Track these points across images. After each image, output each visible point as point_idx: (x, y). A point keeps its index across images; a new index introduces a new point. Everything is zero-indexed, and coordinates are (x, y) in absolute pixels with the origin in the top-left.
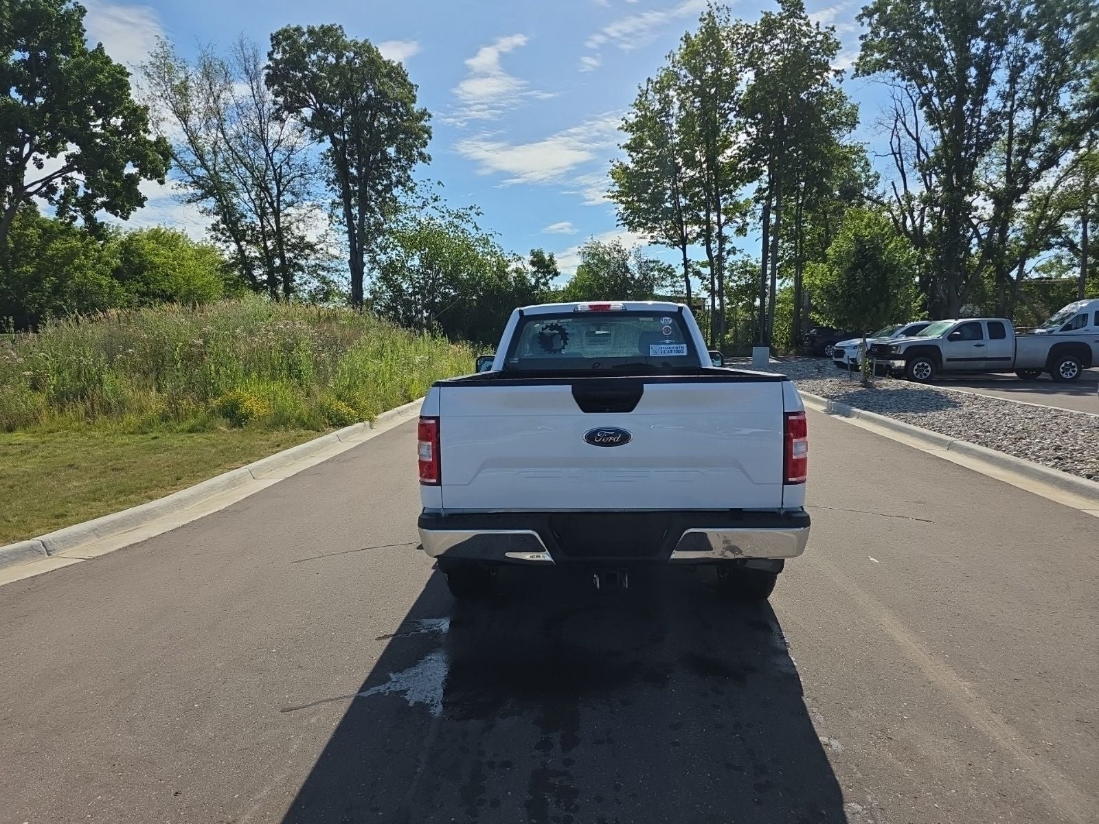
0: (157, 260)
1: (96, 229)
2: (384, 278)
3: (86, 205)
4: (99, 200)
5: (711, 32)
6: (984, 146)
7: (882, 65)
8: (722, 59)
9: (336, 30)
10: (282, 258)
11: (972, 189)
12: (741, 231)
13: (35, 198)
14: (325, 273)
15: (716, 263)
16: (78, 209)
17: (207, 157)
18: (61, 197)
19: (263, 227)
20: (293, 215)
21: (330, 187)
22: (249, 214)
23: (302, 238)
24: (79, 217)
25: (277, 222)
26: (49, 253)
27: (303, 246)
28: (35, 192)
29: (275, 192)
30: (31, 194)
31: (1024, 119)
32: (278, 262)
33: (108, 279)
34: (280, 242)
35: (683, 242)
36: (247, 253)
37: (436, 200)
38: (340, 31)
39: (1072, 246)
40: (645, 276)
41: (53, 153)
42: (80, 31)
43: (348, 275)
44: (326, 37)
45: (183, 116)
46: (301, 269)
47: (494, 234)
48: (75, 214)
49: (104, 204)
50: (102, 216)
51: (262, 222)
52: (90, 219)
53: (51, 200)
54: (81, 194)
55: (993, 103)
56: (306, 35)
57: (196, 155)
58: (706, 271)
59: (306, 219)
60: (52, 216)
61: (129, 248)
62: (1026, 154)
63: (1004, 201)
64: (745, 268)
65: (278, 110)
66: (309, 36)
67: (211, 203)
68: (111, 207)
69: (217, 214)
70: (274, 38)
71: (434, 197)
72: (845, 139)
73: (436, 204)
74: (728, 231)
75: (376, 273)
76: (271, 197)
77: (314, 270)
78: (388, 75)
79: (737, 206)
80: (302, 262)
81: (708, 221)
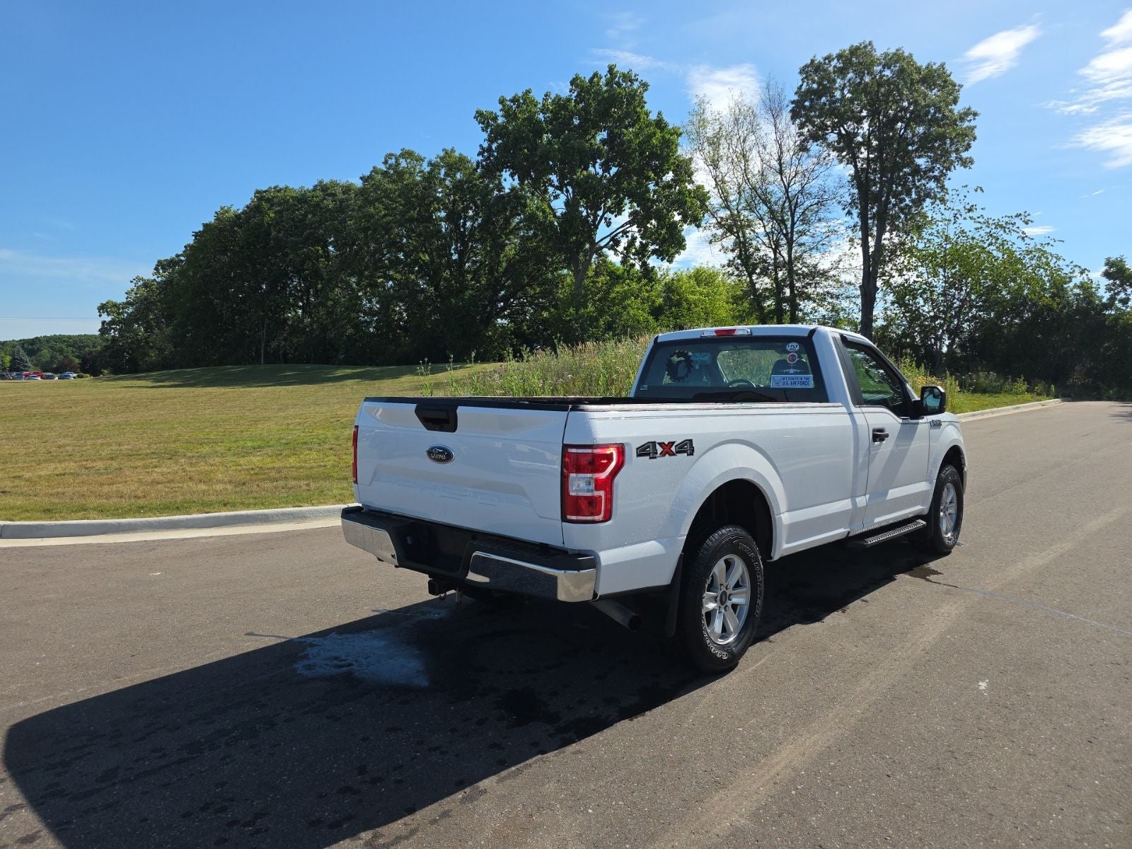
0: (691, 297)
1: (648, 273)
2: (900, 301)
3: (642, 252)
4: (651, 248)
9: (865, 47)
10: (792, 287)
13: (605, 250)
14: (834, 301)
16: (636, 257)
17: (732, 198)
18: (625, 248)
19: (775, 259)
20: (807, 244)
21: (847, 210)
22: (763, 247)
23: (815, 266)
24: (636, 264)
25: (789, 253)
26: (613, 295)
27: (816, 274)
28: (605, 246)
29: (789, 224)
30: (602, 248)
32: (787, 292)
33: (646, 315)
34: (791, 272)
36: (757, 286)
37: (970, 210)
38: (869, 47)
41: (619, 213)
42: (642, 103)
43: (859, 301)
44: (856, 59)
45: (715, 164)
46: (808, 297)
47: (1052, 243)
48: (634, 262)
49: (654, 252)
50: (653, 261)
51: (775, 255)
52: (644, 265)
53: (616, 251)
54: (637, 244)
56: (836, 61)
57: (721, 198)
59: (819, 246)
60: (619, 265)
61: (670, 288)
65: (804, 141)
66: (838, 60)
67: (730, 241)
68: (660, 254)
69: (733, 251)
70: (802, 71)
71: (968, 207)
73: (971, 214)
75: (891, 298)
76: (786, 228)
77: (822, 298)
78: (924, 81)
80: (810, 290)
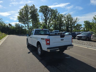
5: (27, 6)
6: (48, 19)
7: (41, 12)
8: (28, 8)
11: (47, 22)
12: (30, 23)
15: (28, 26)
31: (50, 18)
35: (25, 24)
39: (52, 27)
40: (22, 27)
55: (48, 16)
58: (27, 27)
62: (50, 20)
63: (49, 23)
64: (31, 27)
72: (38, 17)
74: (29, 23)
79: (30, 21)
81: (27, 22)
